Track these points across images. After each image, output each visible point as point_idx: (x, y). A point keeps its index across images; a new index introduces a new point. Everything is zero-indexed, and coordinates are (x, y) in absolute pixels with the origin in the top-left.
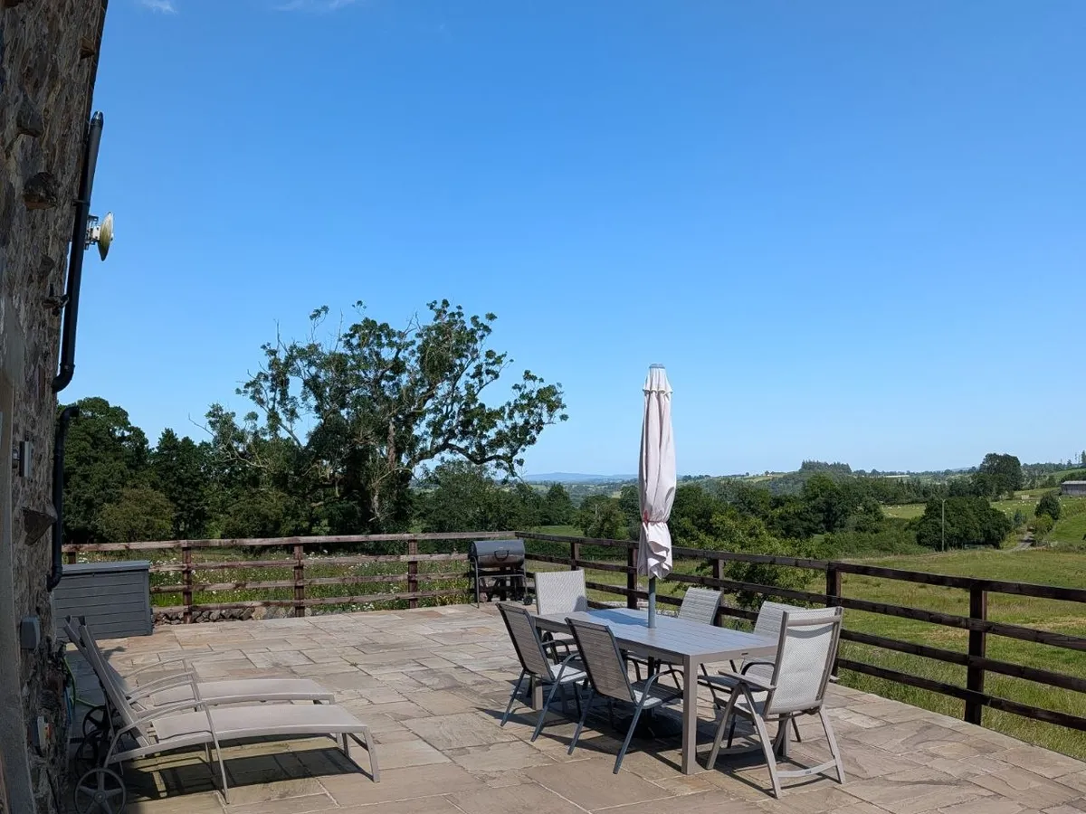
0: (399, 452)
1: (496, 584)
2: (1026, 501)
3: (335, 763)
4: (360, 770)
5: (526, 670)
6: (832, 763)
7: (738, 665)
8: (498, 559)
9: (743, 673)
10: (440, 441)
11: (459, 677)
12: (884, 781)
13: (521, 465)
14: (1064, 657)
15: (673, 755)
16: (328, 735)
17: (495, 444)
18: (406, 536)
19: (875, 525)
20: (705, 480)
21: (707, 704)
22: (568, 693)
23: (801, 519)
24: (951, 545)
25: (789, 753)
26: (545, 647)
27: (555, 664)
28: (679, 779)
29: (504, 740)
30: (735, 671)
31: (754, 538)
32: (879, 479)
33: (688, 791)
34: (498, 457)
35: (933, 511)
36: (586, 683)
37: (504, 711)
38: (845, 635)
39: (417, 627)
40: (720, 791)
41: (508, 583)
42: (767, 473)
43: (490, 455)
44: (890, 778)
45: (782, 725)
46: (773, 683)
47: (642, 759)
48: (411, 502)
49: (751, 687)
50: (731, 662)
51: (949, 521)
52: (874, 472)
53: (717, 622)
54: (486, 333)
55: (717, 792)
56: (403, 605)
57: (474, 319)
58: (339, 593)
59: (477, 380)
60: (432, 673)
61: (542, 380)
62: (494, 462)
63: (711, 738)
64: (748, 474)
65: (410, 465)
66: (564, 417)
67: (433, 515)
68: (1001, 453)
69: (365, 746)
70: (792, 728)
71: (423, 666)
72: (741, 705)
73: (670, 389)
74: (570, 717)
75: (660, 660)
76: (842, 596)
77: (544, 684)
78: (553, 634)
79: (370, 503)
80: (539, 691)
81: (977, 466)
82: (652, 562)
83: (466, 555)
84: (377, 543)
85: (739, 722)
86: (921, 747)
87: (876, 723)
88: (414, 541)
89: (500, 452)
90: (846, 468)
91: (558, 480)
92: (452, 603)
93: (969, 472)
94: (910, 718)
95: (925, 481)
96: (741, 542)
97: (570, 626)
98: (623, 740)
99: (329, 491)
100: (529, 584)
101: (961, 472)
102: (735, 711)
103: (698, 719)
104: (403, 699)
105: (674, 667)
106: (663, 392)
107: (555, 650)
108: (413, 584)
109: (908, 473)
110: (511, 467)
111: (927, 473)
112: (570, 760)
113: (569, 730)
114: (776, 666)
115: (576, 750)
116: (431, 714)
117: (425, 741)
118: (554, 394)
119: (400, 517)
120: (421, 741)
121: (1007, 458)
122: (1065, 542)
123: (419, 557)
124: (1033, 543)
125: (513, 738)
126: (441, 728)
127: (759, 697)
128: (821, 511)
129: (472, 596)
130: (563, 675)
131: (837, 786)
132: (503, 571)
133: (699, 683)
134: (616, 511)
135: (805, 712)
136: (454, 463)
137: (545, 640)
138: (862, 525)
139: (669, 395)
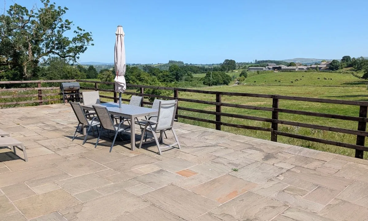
0: (33, 53)
1: (70, 97)
2: (237, 72)
3: (10, 157)
4: (20, 158)
5: (80, 123)
6: (176, 143)
7: (148, 118)
8: (70, 89)
9: (149, 119)
10: (49, 50)
11: (58, 127)
12: (192, 147)
13: (79, 59)
14: (247, 113)
15: (128, 145)
16: (8, 148)
17: (69, 51)
18: (37, 81)
19: (191, 79)
20: (139, 65)
21: (139, 130)
22: (94, 129)
23: (169, 77)
24: (213, 85)
25: (164, 142)
26: (86, 115)
27: (90, 120)
28: (131, 152)
29: (73, 145)
30: (146, 119)
31: (154, 82)
32: (192, 66)
33: (133, 155)
34: (70, 56)
35: (208, 75)
36: (100, 126)
37: (73, 136)
38: (178, 108)
39: (42, 111)
40: (143, 154)
41: (74, 97)
42: (158, 64)
43: (67, 55)
44: (194, 146)
45: (161, 133)
46: (157, 122)
47: (119, 147)
48: (39, 70)
49: (151, 123)
50: (145, 117)
51: (213, 78)
52: (191, 64)
53: (142, 106)
54: (64, 13)
55: (142, 155)
56: (37, 104)
57: (59, 7)
58: (12, 101)
59: (61, 29)
60: (48, 126)
61: (84, 30)
62: (69, 58)
63: (139, 139)
64: (152, 64)
65: (38, 58)
66: (93, 45)
67: (48, 75)
68: (230, 59)
69: (22, 150)
70: (164, 135)
71: (45, 123)
72: (148, 129)
73: (124, 34)
74: (95, 136)
75: (124, 117)
76: (179, 97)
77: (86, 127)
78: (89, 111)
79: (23, 71)
80: (85, 129)
81: (222, 63)
82: (120, 88)
83: (59, 88)
84: (26, 84)
85: (148, 134)
86: (203, 137)
87: (189, 132)
88: (40, 83)
89: (71, 54)
90: (182, 63)
91: (91, 64)
92: (55, 103)
93: (220, 64)
94: (199, 130)
95: (206, 67)
96: (150, 83)
97: (94, 108)
98: (112, 142)
99: (6, 67)
100: (81, 97)
101: (217, 64)
102: (146, 130)
103: (135, 134)
104: (37, 134)
105: (128, 119)
106: (122, 35)
107: (90, 116)
108: (40, 97)
109: (201, 64)
110: (75, 59)
111: (207, 65)
112: (95, 150)
113: (95, 140)
114: (158, 117)
115: (98, 146)
116: (48, 139)
117: (45, 147)
118: (89, 35)
119: (35, 75)
120: (44, 147)
121: (231, 60)
122: (248, 83)
123: (42, 88)
124: (239, 84)
125: (77, 144)
126: (51, 143)
127: (154, 126)
128: (174, 75)
129: (62, 101)
130: (92, 123)
131: (178, 149)
132: (72, 92)
133: (135, 123)
134: (111, 74)
135: (167, 129)
136: (55, 58)
137: (86, 113)
138: (187, 79)
139: (124, 36)
